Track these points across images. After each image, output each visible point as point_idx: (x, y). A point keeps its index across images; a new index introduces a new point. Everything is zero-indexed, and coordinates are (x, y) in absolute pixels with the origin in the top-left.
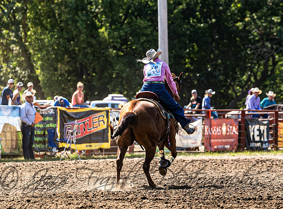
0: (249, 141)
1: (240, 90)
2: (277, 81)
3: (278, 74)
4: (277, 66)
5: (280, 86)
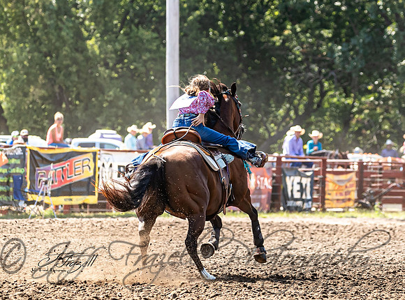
0: (286, 198)
1: (276, 128)
2: (326, 117)
3: (327, 108)
4: (326, 98)
5: (329, 125)
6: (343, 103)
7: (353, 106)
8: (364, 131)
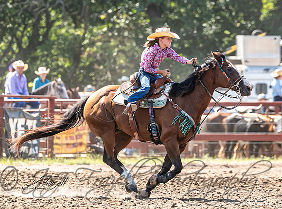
2: (53, 51)
3: (54, 41)
4: (52, 29)
5: (57, 60)
6: (73, 34)
7: (84, 38)
8: (96, 66)
